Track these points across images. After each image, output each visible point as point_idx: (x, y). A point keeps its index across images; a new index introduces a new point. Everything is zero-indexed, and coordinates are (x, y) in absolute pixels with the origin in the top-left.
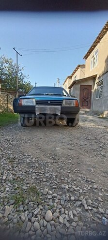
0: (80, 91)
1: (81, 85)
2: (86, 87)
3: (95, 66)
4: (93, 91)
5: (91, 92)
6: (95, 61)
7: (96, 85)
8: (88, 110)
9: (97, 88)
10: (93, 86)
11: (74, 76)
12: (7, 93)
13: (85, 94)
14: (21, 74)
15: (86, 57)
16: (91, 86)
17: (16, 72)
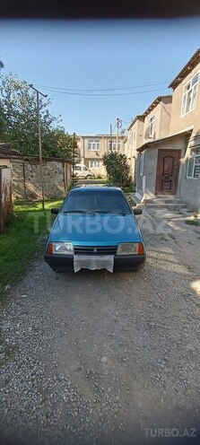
0: (158, 160)
1: (160, 150)
2: (169, 153)
3: (190, 110)
4: (183, 160)
5: (179, 164)
6: (192, 96)
7: (188, 150)
8: (171, 197)
9: (190, 157)
10: (183, 151)
11: (150, 116)
12: (21, 161)
13: (166, 168)
14: (45, 114)
15: (174, 85)
16: (179, 151)
17: (37, 110)
